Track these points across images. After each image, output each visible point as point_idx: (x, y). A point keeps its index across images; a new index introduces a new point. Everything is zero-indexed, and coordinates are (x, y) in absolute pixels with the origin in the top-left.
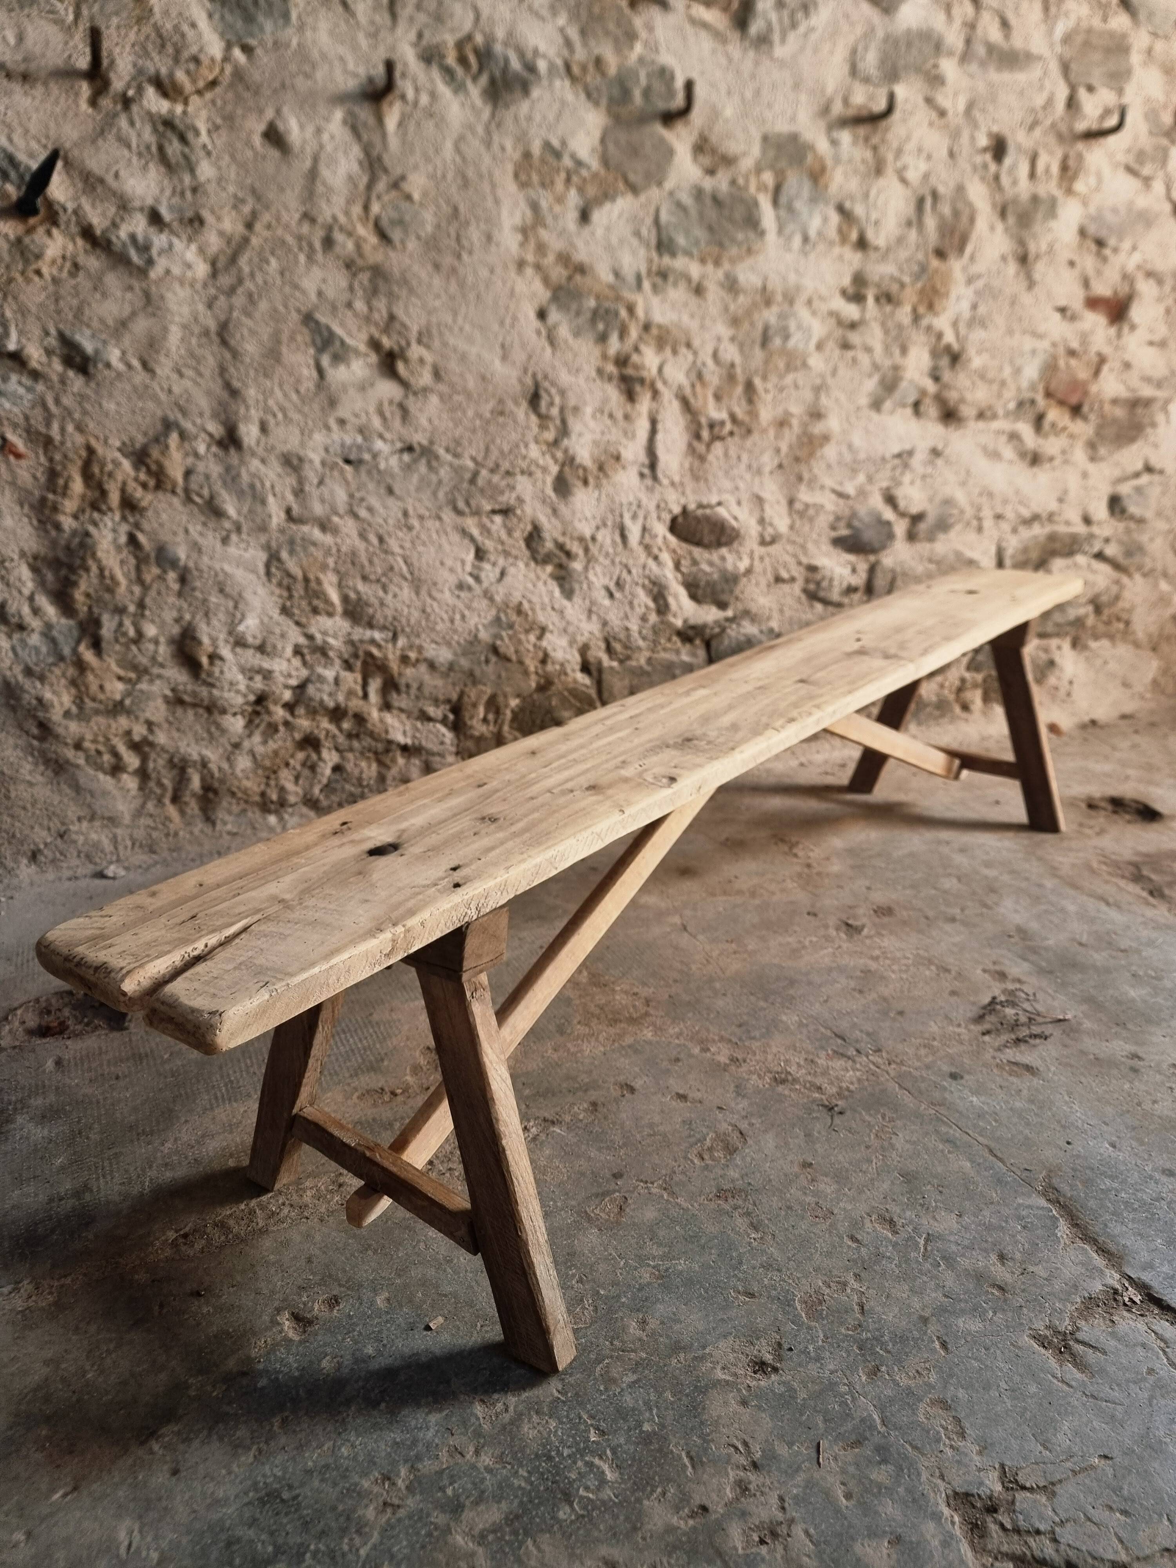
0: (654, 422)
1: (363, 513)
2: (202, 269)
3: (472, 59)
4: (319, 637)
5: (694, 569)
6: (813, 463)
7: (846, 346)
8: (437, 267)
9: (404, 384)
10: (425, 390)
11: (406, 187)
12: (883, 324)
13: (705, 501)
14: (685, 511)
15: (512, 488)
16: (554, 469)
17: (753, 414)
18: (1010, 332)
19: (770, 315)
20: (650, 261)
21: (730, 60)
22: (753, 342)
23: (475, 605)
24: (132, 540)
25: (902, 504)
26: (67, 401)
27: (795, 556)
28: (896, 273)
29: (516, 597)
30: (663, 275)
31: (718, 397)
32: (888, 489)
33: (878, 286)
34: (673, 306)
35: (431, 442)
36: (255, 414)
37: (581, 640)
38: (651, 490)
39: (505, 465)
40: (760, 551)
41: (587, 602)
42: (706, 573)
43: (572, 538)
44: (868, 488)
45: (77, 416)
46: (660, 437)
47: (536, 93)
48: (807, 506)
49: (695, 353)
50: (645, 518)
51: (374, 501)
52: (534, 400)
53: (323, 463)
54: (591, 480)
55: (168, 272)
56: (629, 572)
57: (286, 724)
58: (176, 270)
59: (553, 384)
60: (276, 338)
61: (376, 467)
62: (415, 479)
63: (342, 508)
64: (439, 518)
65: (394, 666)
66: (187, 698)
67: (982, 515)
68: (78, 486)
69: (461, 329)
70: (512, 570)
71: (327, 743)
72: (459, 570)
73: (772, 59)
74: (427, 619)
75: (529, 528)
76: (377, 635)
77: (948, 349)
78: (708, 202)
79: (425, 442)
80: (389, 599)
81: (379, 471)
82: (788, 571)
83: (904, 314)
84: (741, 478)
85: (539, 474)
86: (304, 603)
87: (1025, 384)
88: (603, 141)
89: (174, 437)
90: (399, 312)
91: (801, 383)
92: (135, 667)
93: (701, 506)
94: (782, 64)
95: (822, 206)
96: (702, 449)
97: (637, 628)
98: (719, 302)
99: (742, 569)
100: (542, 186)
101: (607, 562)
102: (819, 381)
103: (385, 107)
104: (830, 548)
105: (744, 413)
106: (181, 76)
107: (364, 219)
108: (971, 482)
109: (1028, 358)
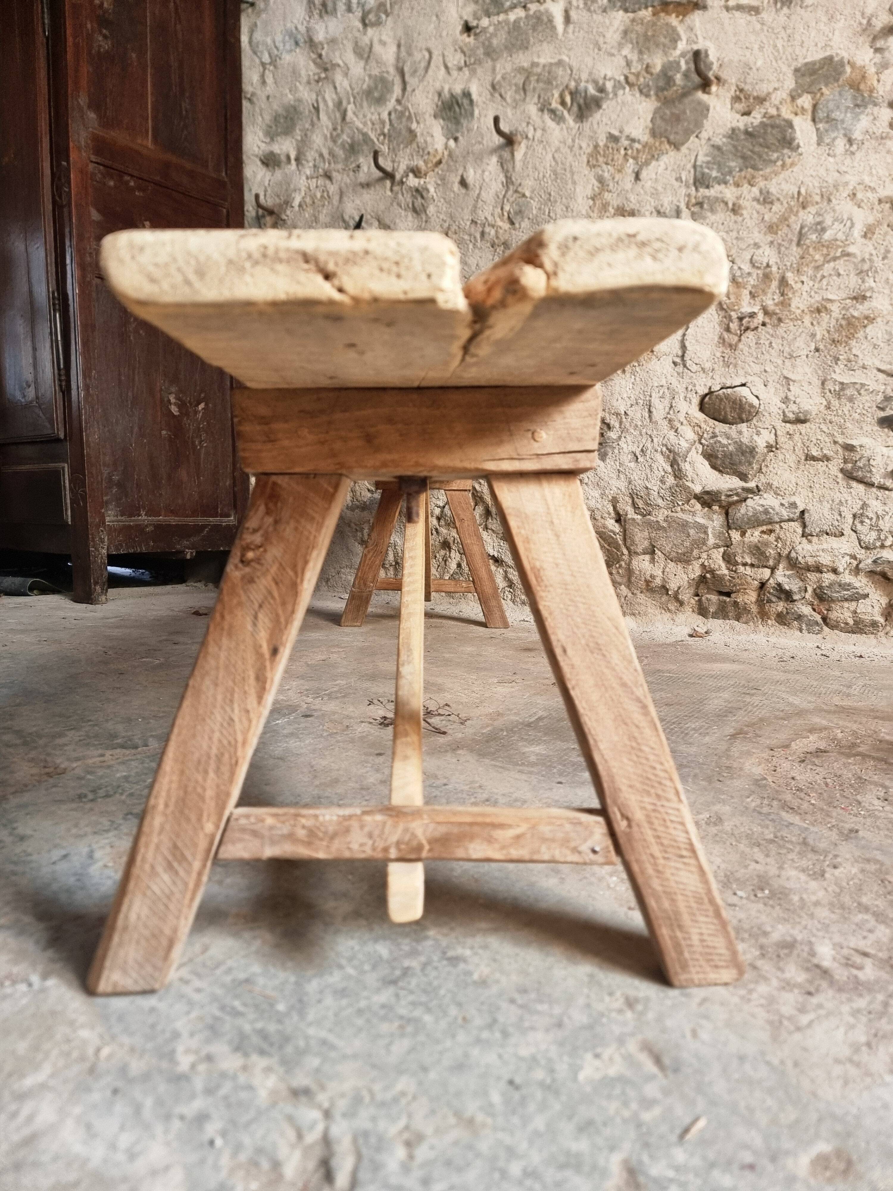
3: (568, 99)
5: (713, 441)
6: (853, 343)
11: (522, 189)
13: (728, 383)
17: (785, 304)
19: (808, 217)
20: (688, 196)
21: (763, 22)
22: (790, 242)
27: (831, 435)
30: (700, 204)
31: (753, 295)
37: (610, 493)
38: (681, 374)
40: (783, 428)
41: (617, 465)
42: (724, 446)
43: (610, 413)
46: (690, 331)
47: (604, 106)
48: (844, 386)
49: (732, 261)
50: (673, 398)
56: (652, 441)
78: (742, 136)
82: (822, 450)
84: (772, 363)
88: (653, 120)
91: (843, 270)
93: (724, 387)
94: (813, 6)
95: (870, 109)
96: (734, 339)
97: (655, 488)
98: (755, 215)
99: (761, 442)
100: (607, 164)
101: (636, 433)
102: (866, 267)
103: (516, 147)
104: (876, 428)
105: (776, 305)
106: (421, 164)
107: (502, 216)
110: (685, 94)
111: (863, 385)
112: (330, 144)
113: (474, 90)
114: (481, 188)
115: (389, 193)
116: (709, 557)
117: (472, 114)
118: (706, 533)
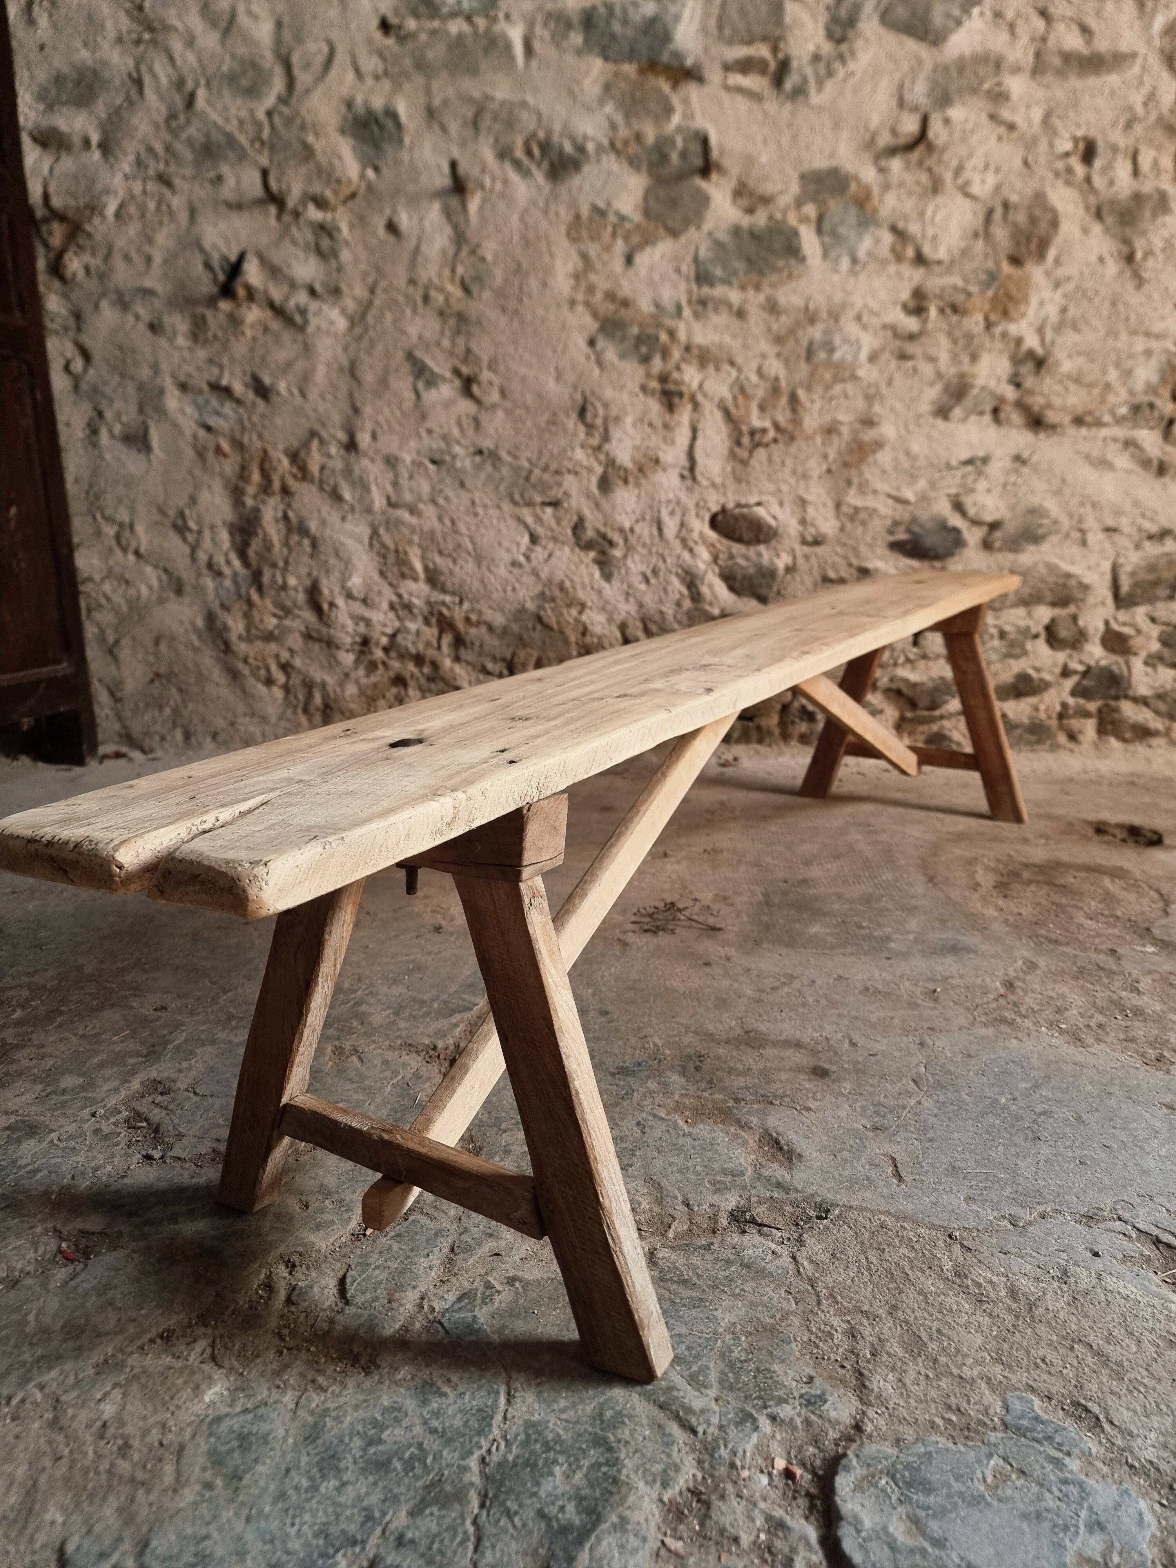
0: (694, 430)
1: (441, 501)
2: (342, 324)
3: (536, 151)
4: (406, 597)
5: (731, 563)
6: (864, 467)
7: (903, 357)
8: (504, 310)
9: (478, 402)
10: (494, 406)
11: (480, 252)
12: (950, 334)
13: (743, 501)
14: (724, 510)
15: (560, 485)
16: (599, 470)
17: (797, 421)
18: (1113, 333)
19: (816, 332)
20: (690, 292)
21: (766, 114)
22: (799, 357)
23: (524, 579)
24: (286, 517)
25: (972, 512)
26: (255, 418)
27: (845, 557)
28: (960, 283)
29: (560, 575)
30: (703, 303)
31: (762, 408)
32: (957, 495)
33: (941, 297)
34: (716, 328)
35: (497, 447)
36: (368, 426)
37: (619, 618)
38: (690, 490)
39: (554, 466)
40: (801, 550)
41: (625, 586)
42: (742, 568)
43: (613, 529)
44: (932, 494)
45: (259, 427)
46: (699, 443)
47: (586, 169)
48: (857, 510)
49: (739, 370)
50: (684, 515)
51: (449, 492)
52: (582, 413)
53: (413, 462)
54: (631, 479)
55: (318, 328)
56: (665, 561)
57: (384, 663)
58: (324, 325)
59: (599, 399)
60: (387, 372)
61: (453, 465)
62: (483, 475)
63: (426, 497)
64: (499, 507)
65: (461, 625)
66: (314, 634)
67: (1084, 526)
68: (256, 476)
69: (521, 357)
70: (557, 553)
71: (412, 683)
72: (515, 549)
73: (810, 107)
74: (486, 588)
75: (575, 518)
76: (448, 599)
77: (1031, 353)
78: (746, 237)
79: (492, 447)
80: (457, 570)
81: (456, 470)
82: (837, 571)
83: (975, 322)
84: (785, 481)
85: (584, 473)
86: (395, 569)
87: (1139, 386)
88: (645, 198)
89: (315, 444)
90: (474, 346)
91: (851, 393)
92: (283, 607)
93: (739, 505)
94: (820, 109)
95: (872, 229)
96: (744, 454)
97: (672, 613)
98: (762, 323)
99: (780, 564)
100: (591, 240)
101: (645, 551)
102: (872, 391)
103: (468, 196)
104: (887, 552)
105: (788, 422)
106: (328, 194)
107: (452, 279)
108: (1067, 491)
109: (1141, 359)
110: (682, 176)
111: (875, 510)
112: (164, 134)
113: (402, 109)
114: (419, 241)
115: (273, 222)
117: (400, 141)
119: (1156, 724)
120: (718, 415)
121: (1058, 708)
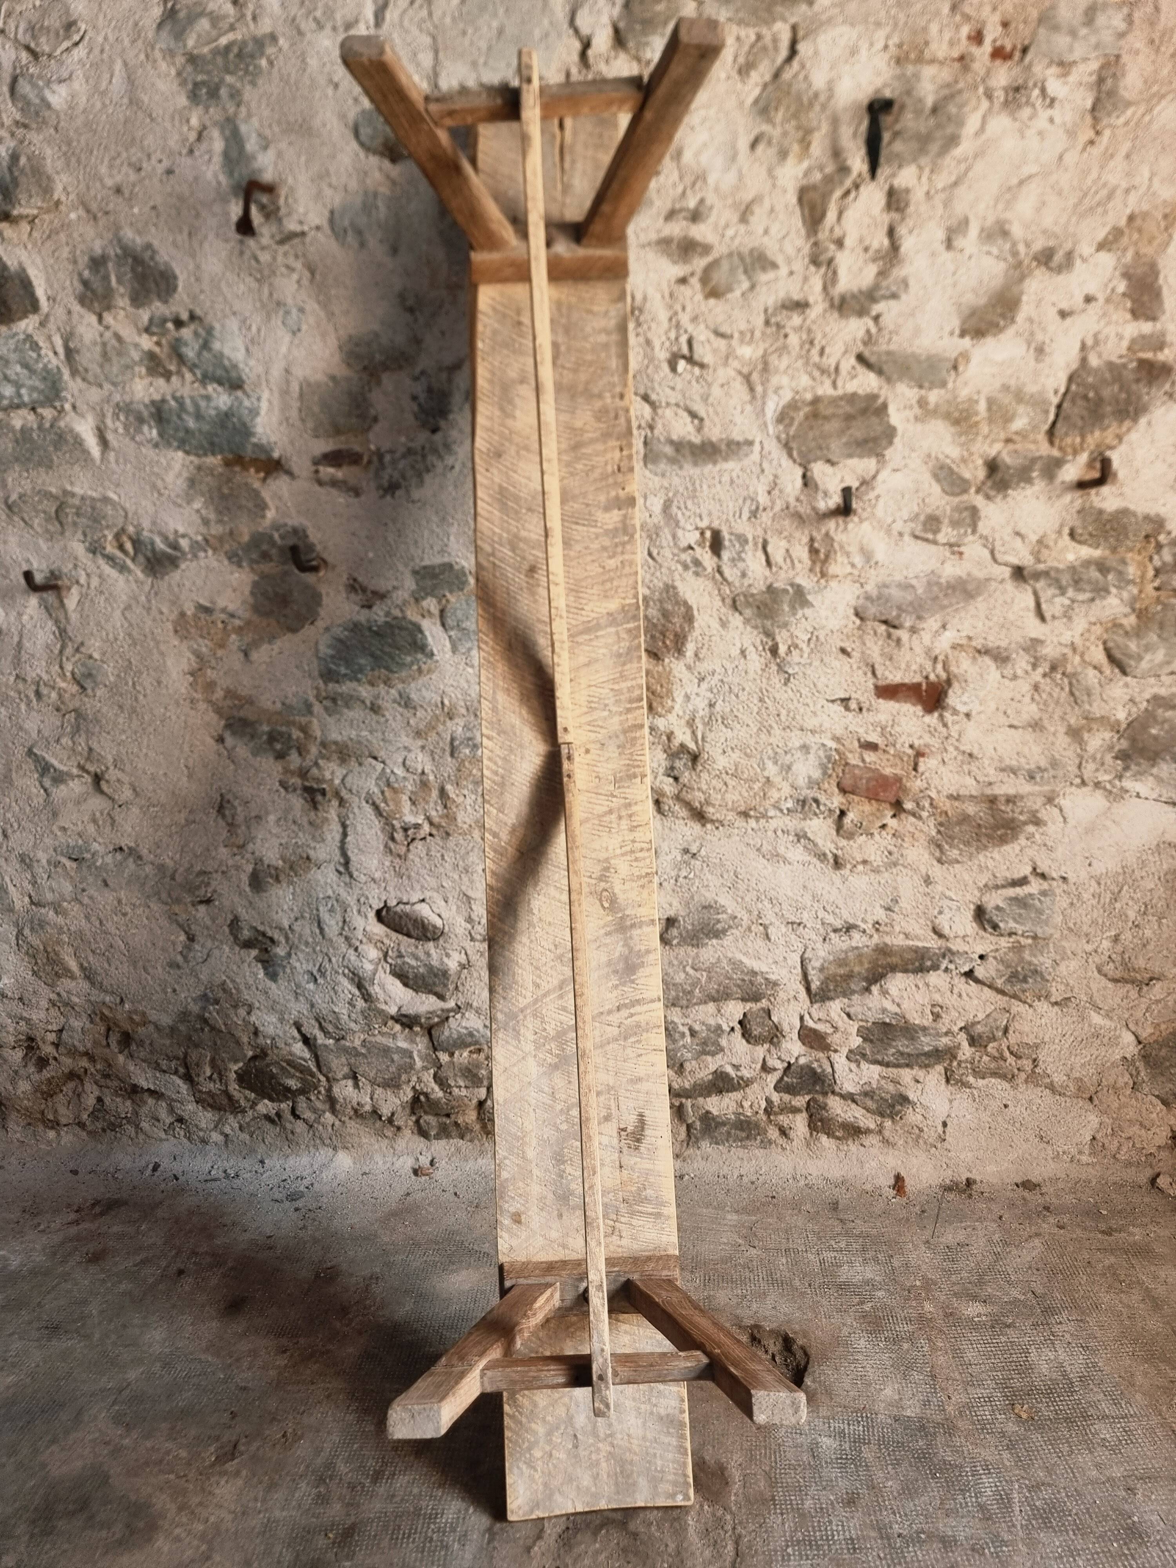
0: (344, 826)
1: (86, 900)
3: (128, 546)
4: (64, 994)
5: (399, 961)
8: (121, 708)
9: (111, 799)
10: (127, 804)
11: (86, 649)
13: (403, 899)
14: (388, 906)
15: (208, 884)
16: (249, 868)
17: (449, 817)
18: (765, 729)
19: (457, 727)
20: (316, 689)
21: (367, 510)
22: (443, 751)
29: (220, 976)
30: (332, 698)
31: (413, 803)
34: (350, 724)
35: (137, 845)
37: (292, 1017)
38: (349, 885)
39: (198, 866)
40: (472, 947)
41: (292, 985)
42: (413, 967)
43: (271, 927)
46: (350, 839)
47: (183, 565)
50: (345, 912)
51: (93, 891)
52: (221, 810)
53: (49, 862)
54: (283, 878)
56: (330, 960)
57: (55, 1059)
59: (237, 796)
60: (8, 767)
61: (95, 864)
62: (126, 874)
63: (69, 896)
64: (147, 906)
65: (126, 1025)
67: (765, 921)
69: (147, 757)
70: (216, 952)
71: (87, 1078)
72: (171, 949)
73: (410, 500)
74: (144, 988)
75: (230, 917)
76: (108, 998)
77: (684, 748)
78: (366, 632)
79: (132, 844)
80: (112, 970)
81: (97, 868)
84: (448, 877)
85: (232, 872)
86: (48, 969)
87: (801, 782)
88: (254, 596)
90: (95, 746)
93: (401, 902)
94: (423, 504)
96: (402, 849)
97: (345, 1011)
98: (399, 717)
99: (452, 964)
100: (202, 636)
101: (309, 950)
103: (65, 593)
105: (441, 817)
107: (63, 676)
108: (742, 886)
109: (798, 754)
110: (287, 572)
114: (21, 636)
116: (419, 1080)
118: (411, 1057)
119: (868, 1121)
120: (368, 809)
121: (763, 1104)
